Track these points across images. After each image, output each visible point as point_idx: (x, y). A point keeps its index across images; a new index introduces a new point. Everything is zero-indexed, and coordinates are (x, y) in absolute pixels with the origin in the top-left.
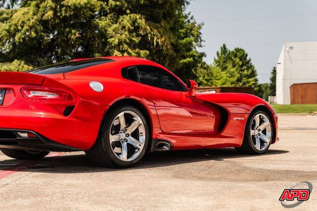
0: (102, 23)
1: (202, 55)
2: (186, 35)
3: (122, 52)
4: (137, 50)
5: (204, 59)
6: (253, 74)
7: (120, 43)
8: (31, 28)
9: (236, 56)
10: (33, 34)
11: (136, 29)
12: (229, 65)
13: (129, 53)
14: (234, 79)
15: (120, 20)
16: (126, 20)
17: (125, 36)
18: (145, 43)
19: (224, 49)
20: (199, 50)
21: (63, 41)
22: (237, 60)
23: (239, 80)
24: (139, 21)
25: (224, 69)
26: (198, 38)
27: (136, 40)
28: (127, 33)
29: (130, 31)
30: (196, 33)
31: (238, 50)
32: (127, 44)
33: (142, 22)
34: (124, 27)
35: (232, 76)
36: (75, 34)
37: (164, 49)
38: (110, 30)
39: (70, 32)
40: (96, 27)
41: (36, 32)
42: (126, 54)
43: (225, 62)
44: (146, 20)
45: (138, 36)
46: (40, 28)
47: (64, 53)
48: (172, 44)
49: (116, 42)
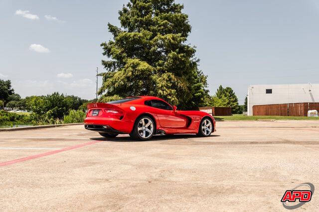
0: (154, 77)
1: (208, 91)
2: (198, 82)
3: (163, 90)
4: (170, 90)
5: (209, 93)
6: (236, 100)
7: (162, 86)
8: (122, 80)
9: (227, 91)
10: (123, 83)
11: (170, 80)
12: (223, 96)
13: (166, 91)
14: (226, 103)
15: (162, 75)
16: (165, 76)
17: (164, 83)
18: (174, 86)
19: (221, 87)
20: (206, 89)
21: (136, 86)
22: (228, 93)
23: (228, 104)
24: (171, 76)
25: (220, 98)
26: (205, 83)
27: (170, 85)
28: (165, 81)
29: (167, 81)
30: (204, 81)
31: (228, 88)
32: (166, 87)
33: (173, 76)
34: (164, 79)
35: (225, 101)
36: (141, 83)
37: (184, 89)
38: (158, 80)
39: (139, 82)
40: (151, 79)
41: (124, 82)
42: (165, 92)
43: (221, 94)
44: (175, 75)
45: (171, 83)
46: (126, 80)
47: (136, 92)
48: (188, 87)
49: (160, 86)
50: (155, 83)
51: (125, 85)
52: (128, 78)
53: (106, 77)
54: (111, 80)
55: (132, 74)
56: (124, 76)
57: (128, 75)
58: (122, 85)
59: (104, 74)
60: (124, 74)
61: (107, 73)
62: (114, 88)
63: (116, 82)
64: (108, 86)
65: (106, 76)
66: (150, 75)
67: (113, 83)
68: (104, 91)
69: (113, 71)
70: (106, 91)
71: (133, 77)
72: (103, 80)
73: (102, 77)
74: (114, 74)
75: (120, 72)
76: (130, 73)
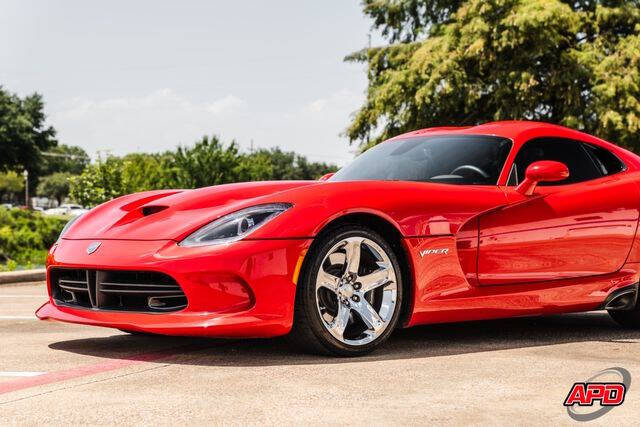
50: (586, 79)
51: (459, 96)
52: (469, 64)
53: (381, 64)
54: (398, 76)
55: (488, 45)
56: (453, 55)
57: (469, 53)
58: (444, 97)
59: (372, 55)
60: (451, 49)
61: (387, 50)
62: (414, 109)
63: (420, 82)
64: (390, 104)
65: (381, 61)
66: (564, 46)
67: (409, 91)
68: (375, 123)
69: (408, 41)
70: (383, 122)
71: (492, 58)
72: (370, 77)
73: (366, 65)
74: (413, 50)
75: (436, 41)
76: (478, 44)
